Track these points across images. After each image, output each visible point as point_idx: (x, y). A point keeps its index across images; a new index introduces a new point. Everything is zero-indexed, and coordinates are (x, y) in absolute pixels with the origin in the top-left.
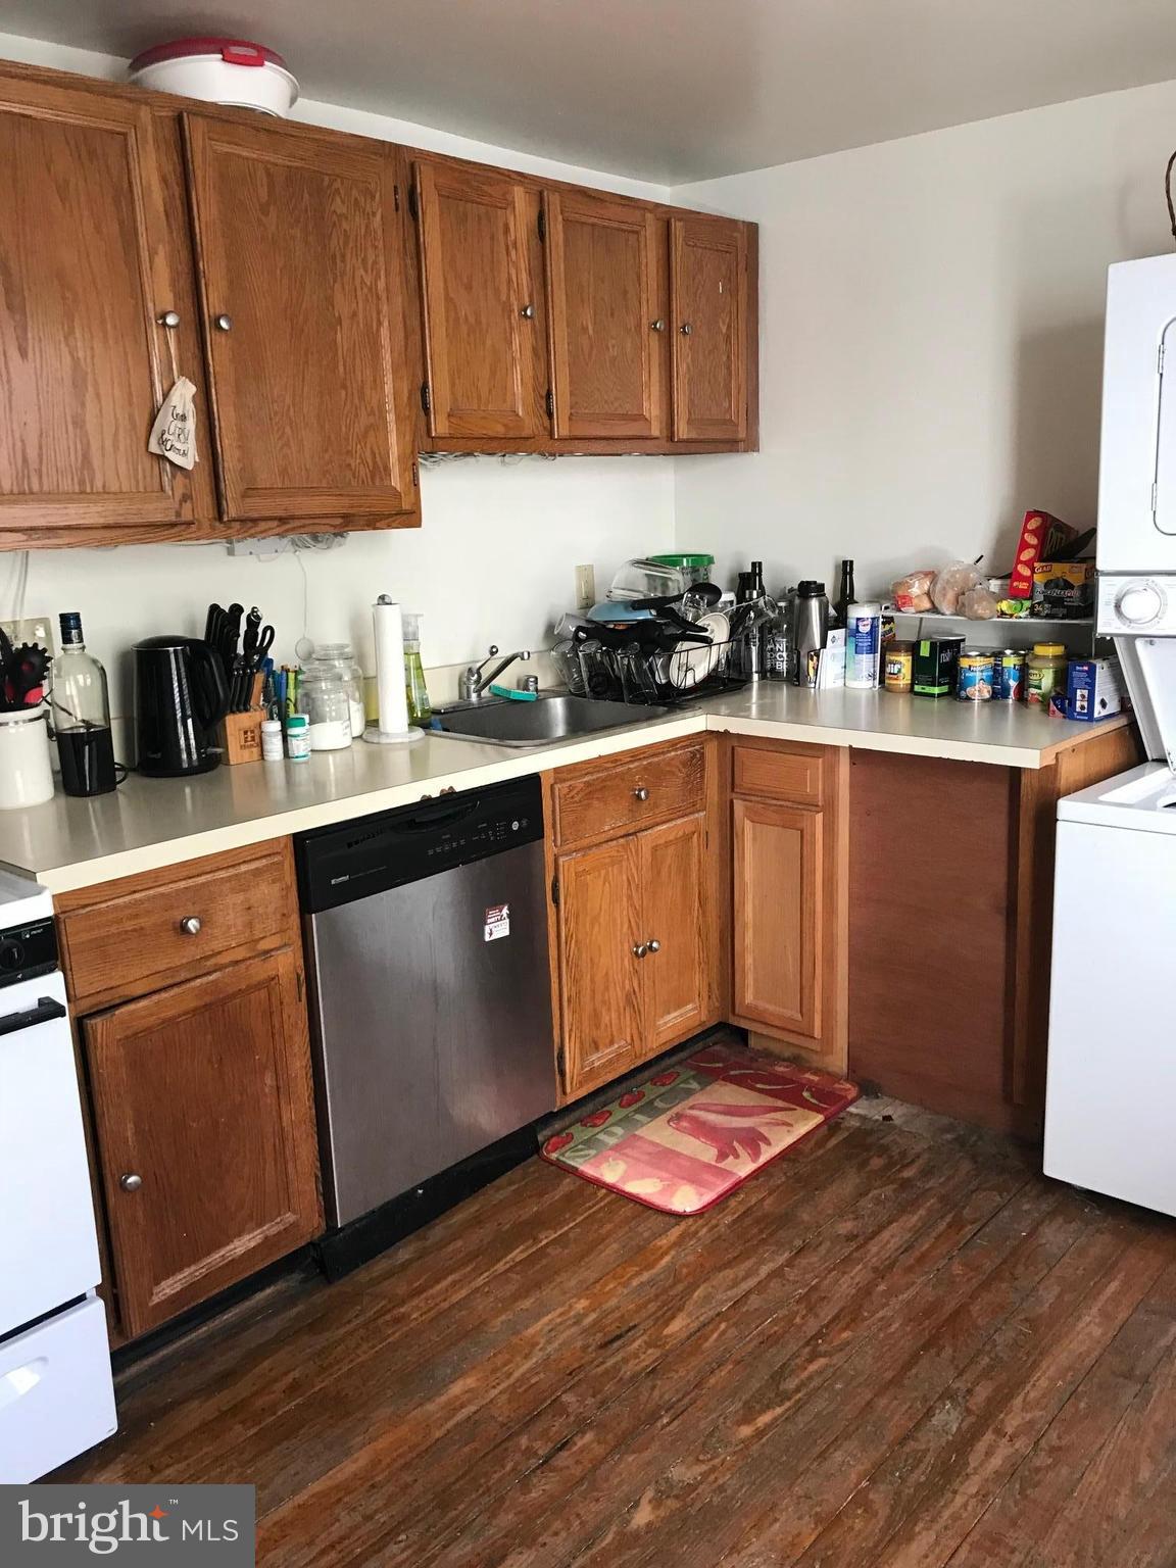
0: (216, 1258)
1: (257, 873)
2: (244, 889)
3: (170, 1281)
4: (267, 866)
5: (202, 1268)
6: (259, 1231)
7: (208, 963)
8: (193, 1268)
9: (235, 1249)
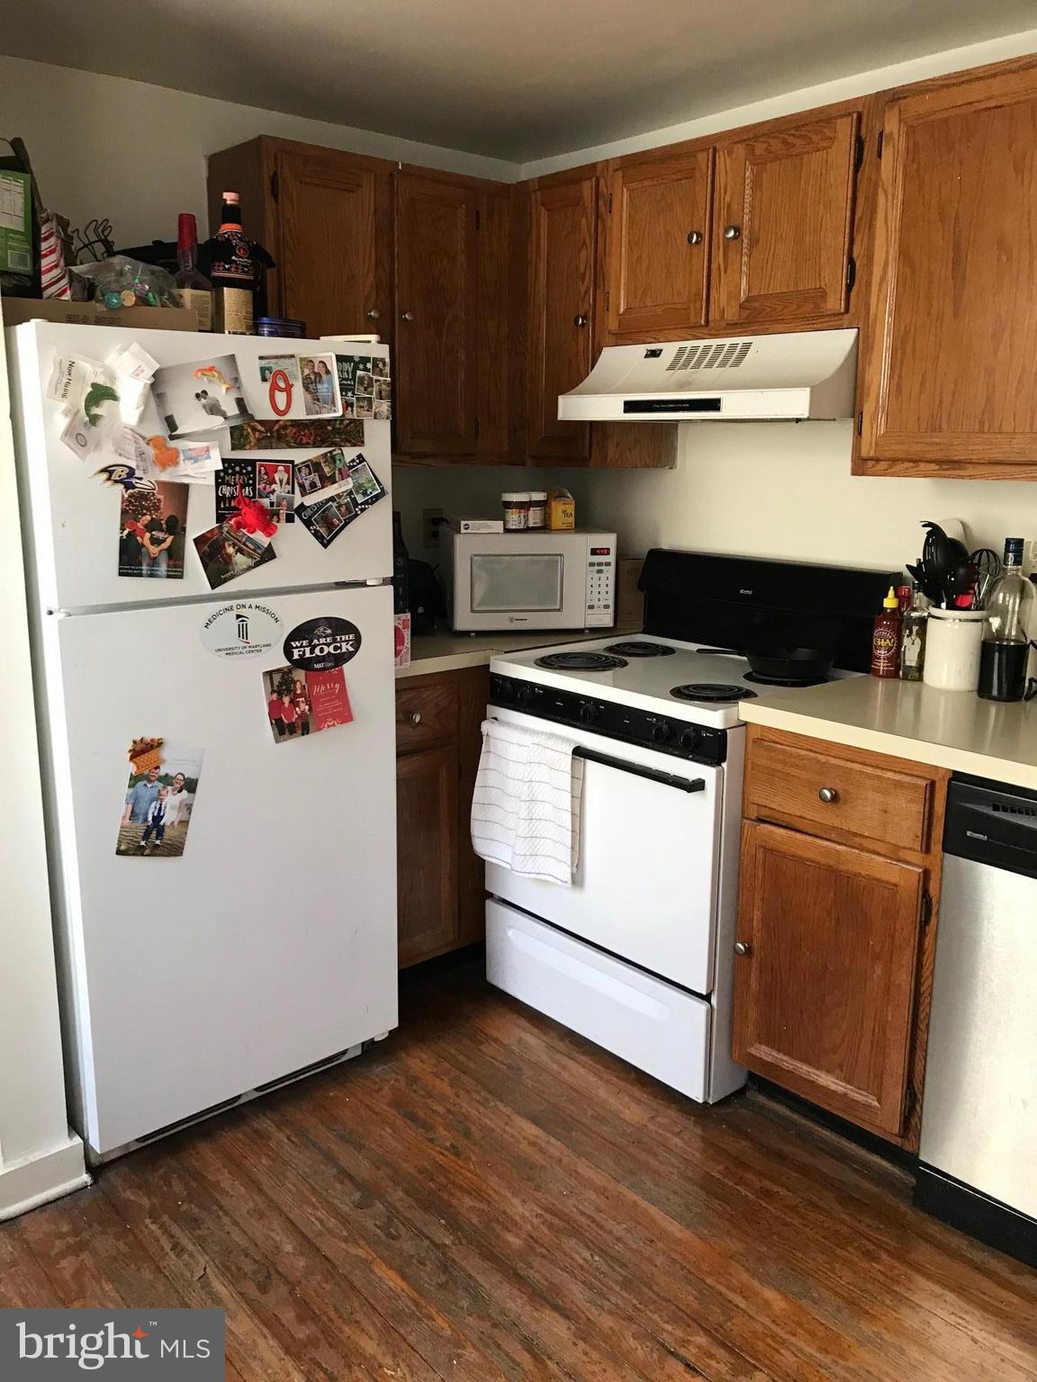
0: (804, 1069)
1: (899, 784)
2: (885, 793)
3: (767, 1049)
4: (909, 783)
5: (791, 1065)
6: (843, 1084)
7: (855, 839)
8: (785, 1058)
9: (819, 1076)
